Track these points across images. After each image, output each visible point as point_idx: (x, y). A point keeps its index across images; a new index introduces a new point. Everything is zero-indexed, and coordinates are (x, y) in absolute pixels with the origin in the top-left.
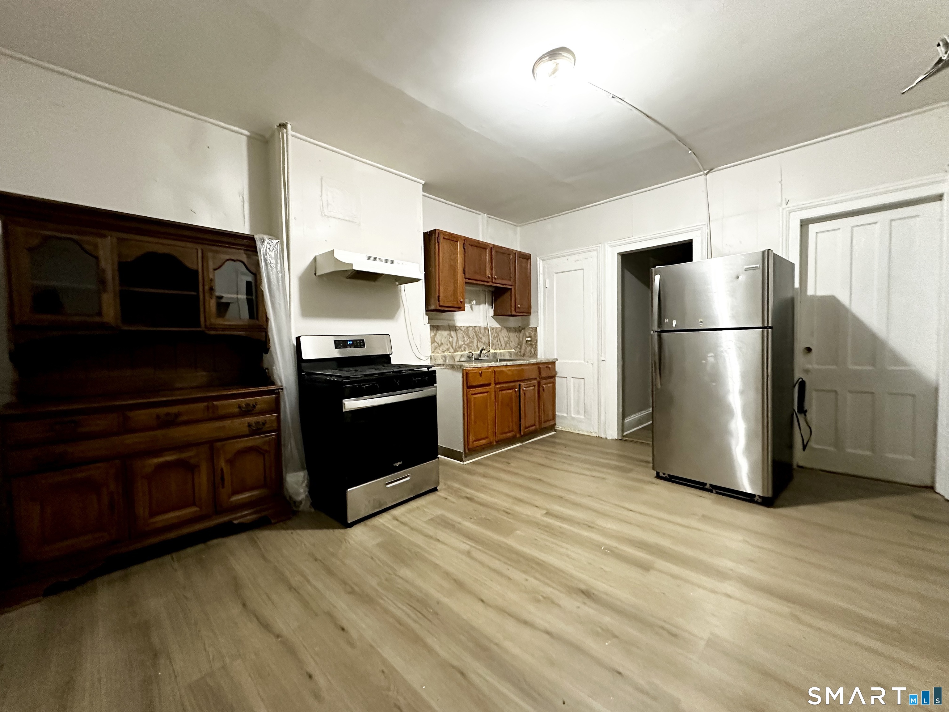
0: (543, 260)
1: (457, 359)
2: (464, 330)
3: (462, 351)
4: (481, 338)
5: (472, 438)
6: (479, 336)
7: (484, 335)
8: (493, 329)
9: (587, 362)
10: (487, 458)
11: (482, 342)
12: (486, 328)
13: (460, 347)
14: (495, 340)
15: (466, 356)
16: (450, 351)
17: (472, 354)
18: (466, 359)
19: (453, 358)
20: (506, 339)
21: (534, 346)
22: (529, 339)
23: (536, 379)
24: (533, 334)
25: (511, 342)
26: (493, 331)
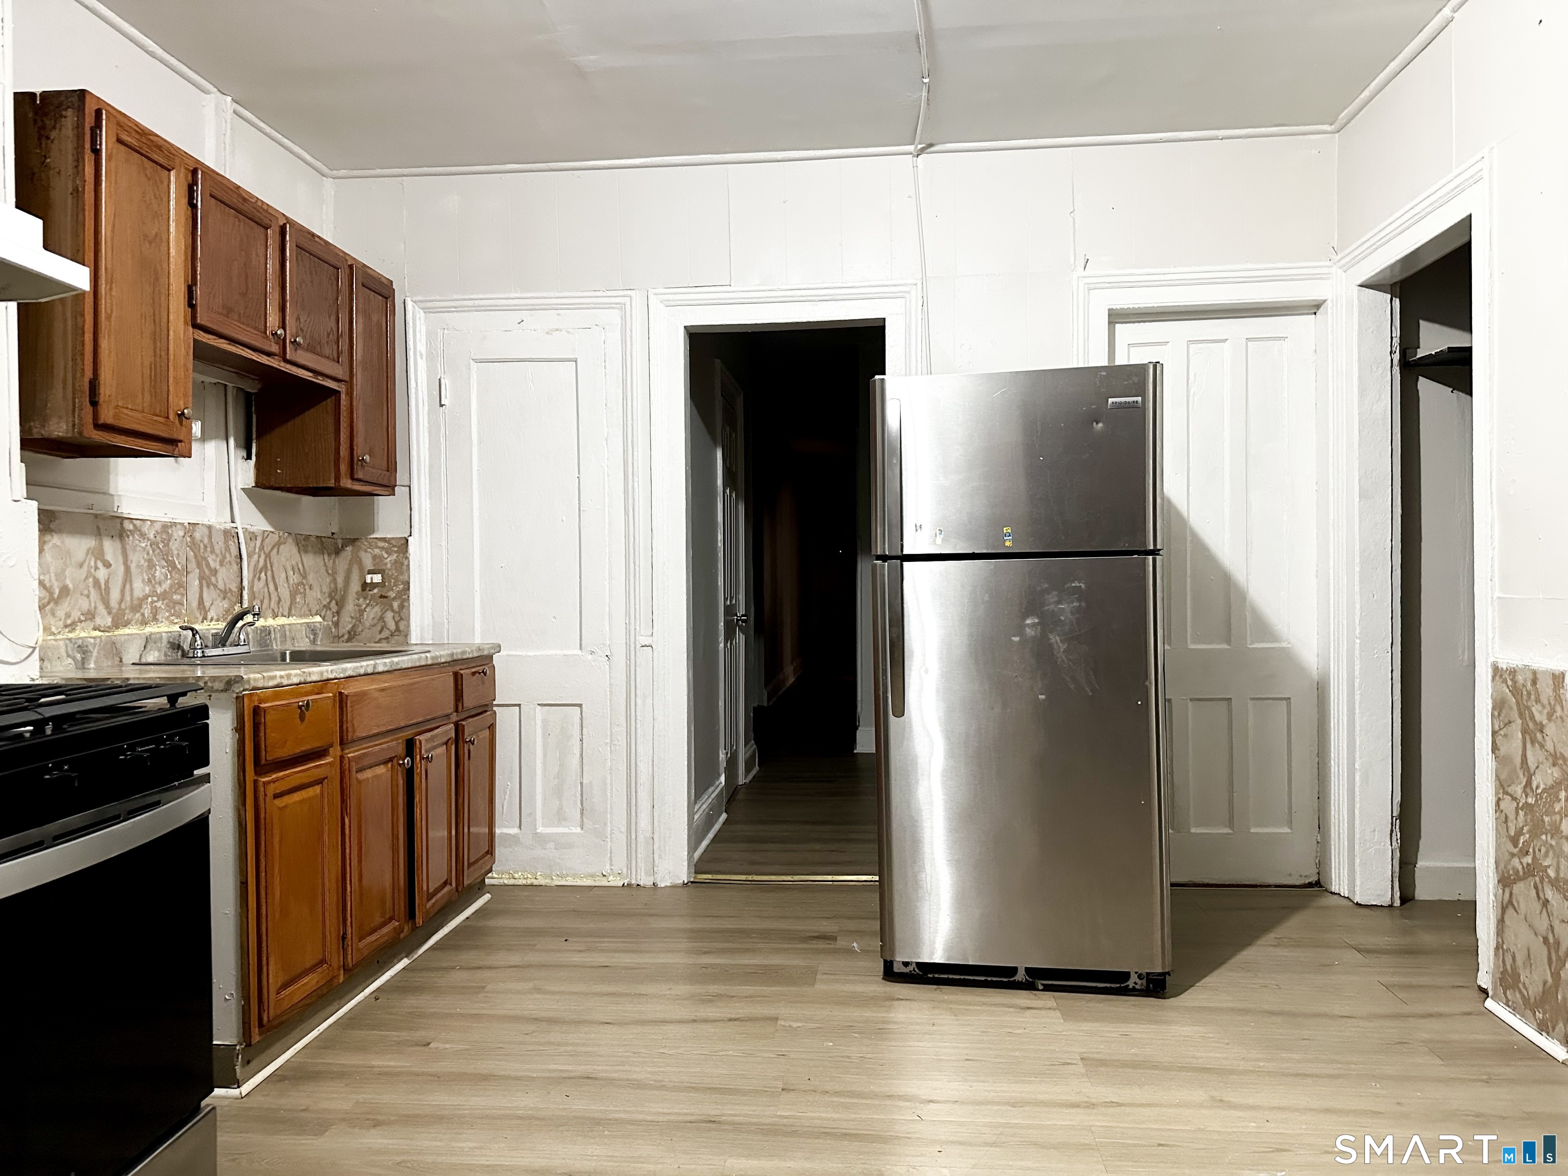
0: (427, 310)
1: (131, 655)
2: (152, 536)
3: (144, 623)
4: (215, 572)
5: (274, 975)
6: (208, 565)
7: (225, 557)
8: (252, 537)
9: (592, 653)
10: (322, 1043)
11: (215, 586)
12: (231, 535)
13: (136, 607)
14: (259, 579)
15: (165, 641)
16: (98, 621)
17: (194, 632)
18: (166, 655)
19: (114, 650)
20: (295, 578)
21: (396, 605)
22: (377, 578)
23: (448, 716)
24: (390, 560)
25: (311, 587)
26: (252, 544)
